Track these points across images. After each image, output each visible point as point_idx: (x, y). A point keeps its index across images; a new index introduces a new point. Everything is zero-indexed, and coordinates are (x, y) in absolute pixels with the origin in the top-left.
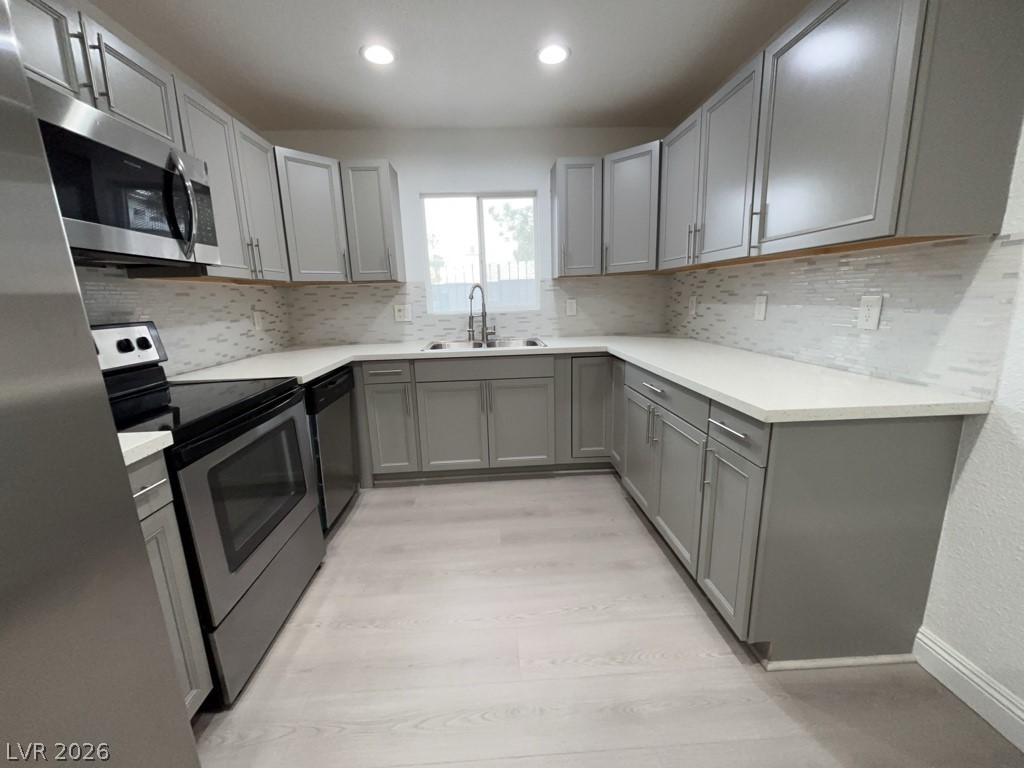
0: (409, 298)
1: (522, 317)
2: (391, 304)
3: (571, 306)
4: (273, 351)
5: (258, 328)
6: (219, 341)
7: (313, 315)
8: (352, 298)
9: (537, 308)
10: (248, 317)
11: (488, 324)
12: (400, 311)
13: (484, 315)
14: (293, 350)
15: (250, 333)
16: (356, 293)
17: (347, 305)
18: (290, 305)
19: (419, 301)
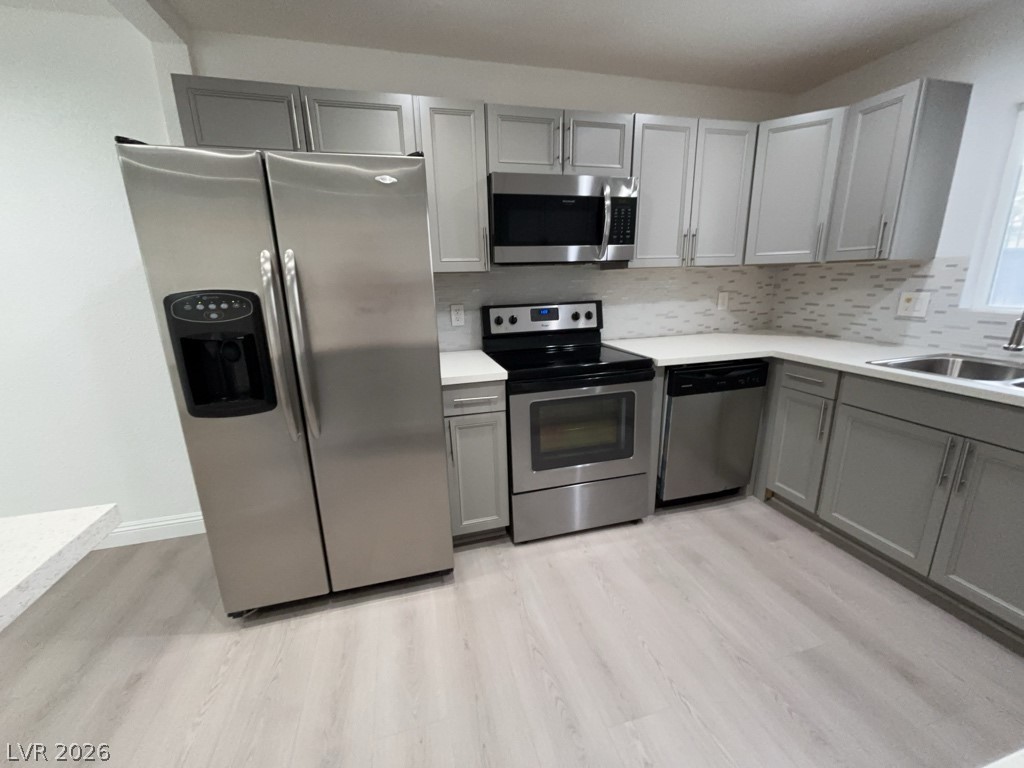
0: (929, 283)
2: (897, 291)
4: (735, 331)
5: (719, 308)
6: (668, 317)
7: (797, 298)
8: (845, 280)
10: (711, 297)
12: (909, 300)
14: (767, 334)
15: (708, 312)
16: (851, 274)
17: (836, 289)
18: (777, 286)
19: (949, 288)
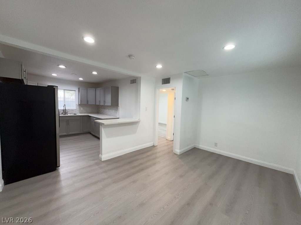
1: (72, 110)
3: (82, 109)
9: (76, 109)
11: (66, 111)
13: (65, 109)
